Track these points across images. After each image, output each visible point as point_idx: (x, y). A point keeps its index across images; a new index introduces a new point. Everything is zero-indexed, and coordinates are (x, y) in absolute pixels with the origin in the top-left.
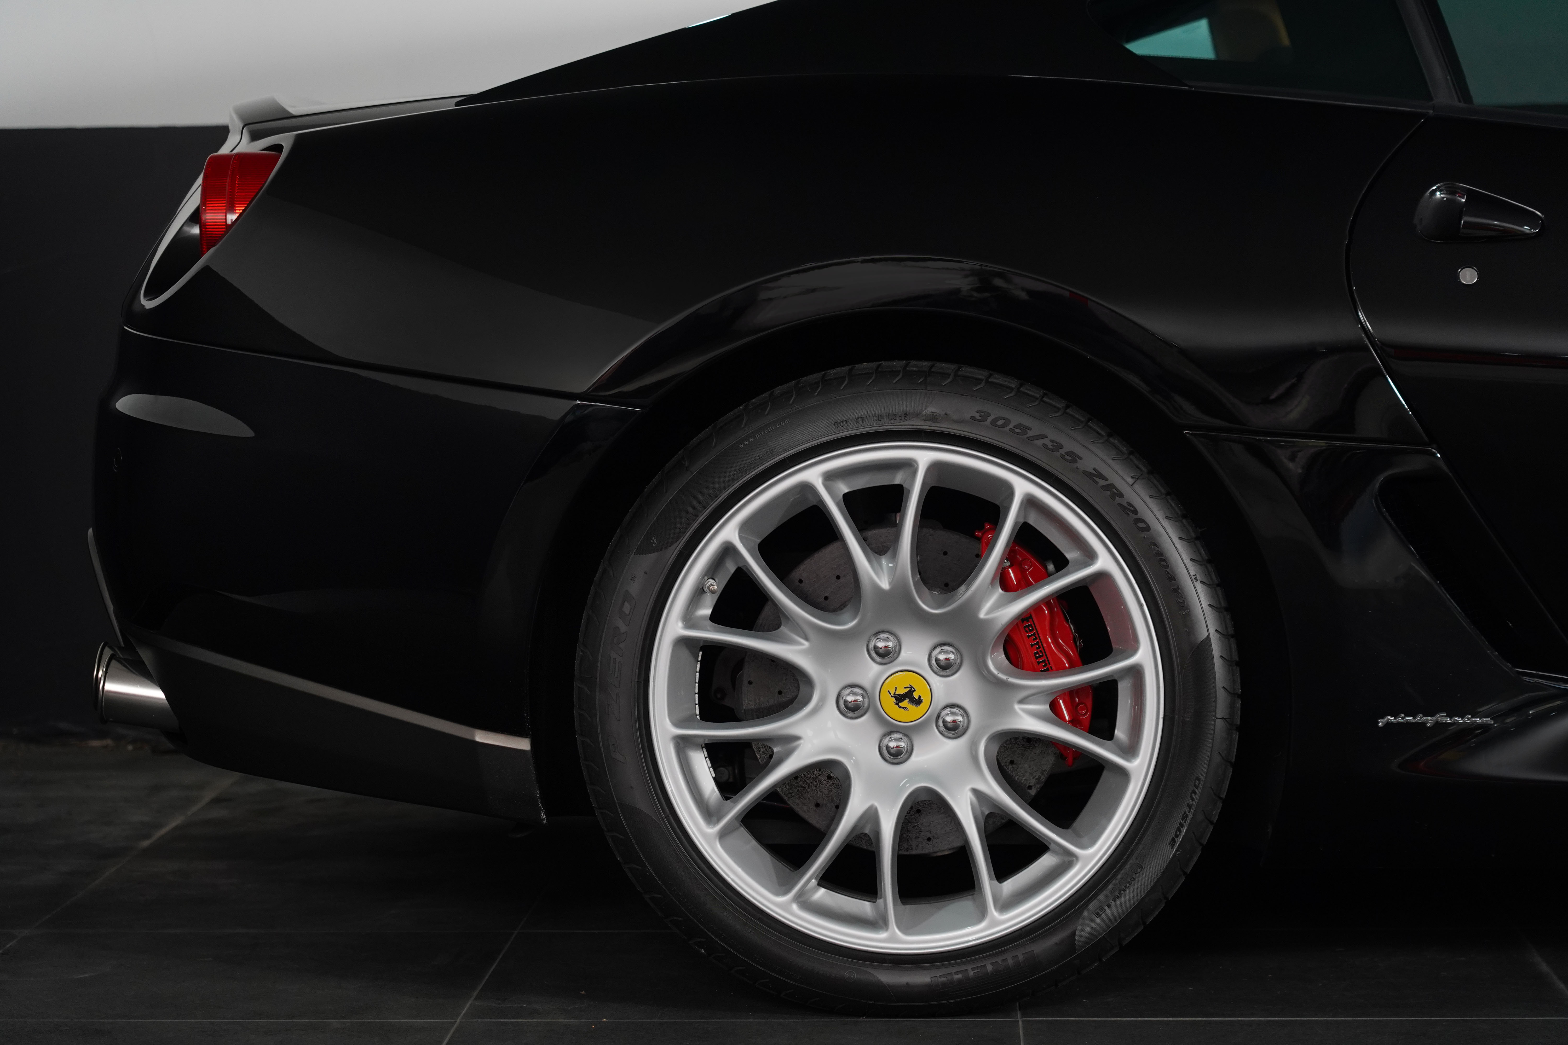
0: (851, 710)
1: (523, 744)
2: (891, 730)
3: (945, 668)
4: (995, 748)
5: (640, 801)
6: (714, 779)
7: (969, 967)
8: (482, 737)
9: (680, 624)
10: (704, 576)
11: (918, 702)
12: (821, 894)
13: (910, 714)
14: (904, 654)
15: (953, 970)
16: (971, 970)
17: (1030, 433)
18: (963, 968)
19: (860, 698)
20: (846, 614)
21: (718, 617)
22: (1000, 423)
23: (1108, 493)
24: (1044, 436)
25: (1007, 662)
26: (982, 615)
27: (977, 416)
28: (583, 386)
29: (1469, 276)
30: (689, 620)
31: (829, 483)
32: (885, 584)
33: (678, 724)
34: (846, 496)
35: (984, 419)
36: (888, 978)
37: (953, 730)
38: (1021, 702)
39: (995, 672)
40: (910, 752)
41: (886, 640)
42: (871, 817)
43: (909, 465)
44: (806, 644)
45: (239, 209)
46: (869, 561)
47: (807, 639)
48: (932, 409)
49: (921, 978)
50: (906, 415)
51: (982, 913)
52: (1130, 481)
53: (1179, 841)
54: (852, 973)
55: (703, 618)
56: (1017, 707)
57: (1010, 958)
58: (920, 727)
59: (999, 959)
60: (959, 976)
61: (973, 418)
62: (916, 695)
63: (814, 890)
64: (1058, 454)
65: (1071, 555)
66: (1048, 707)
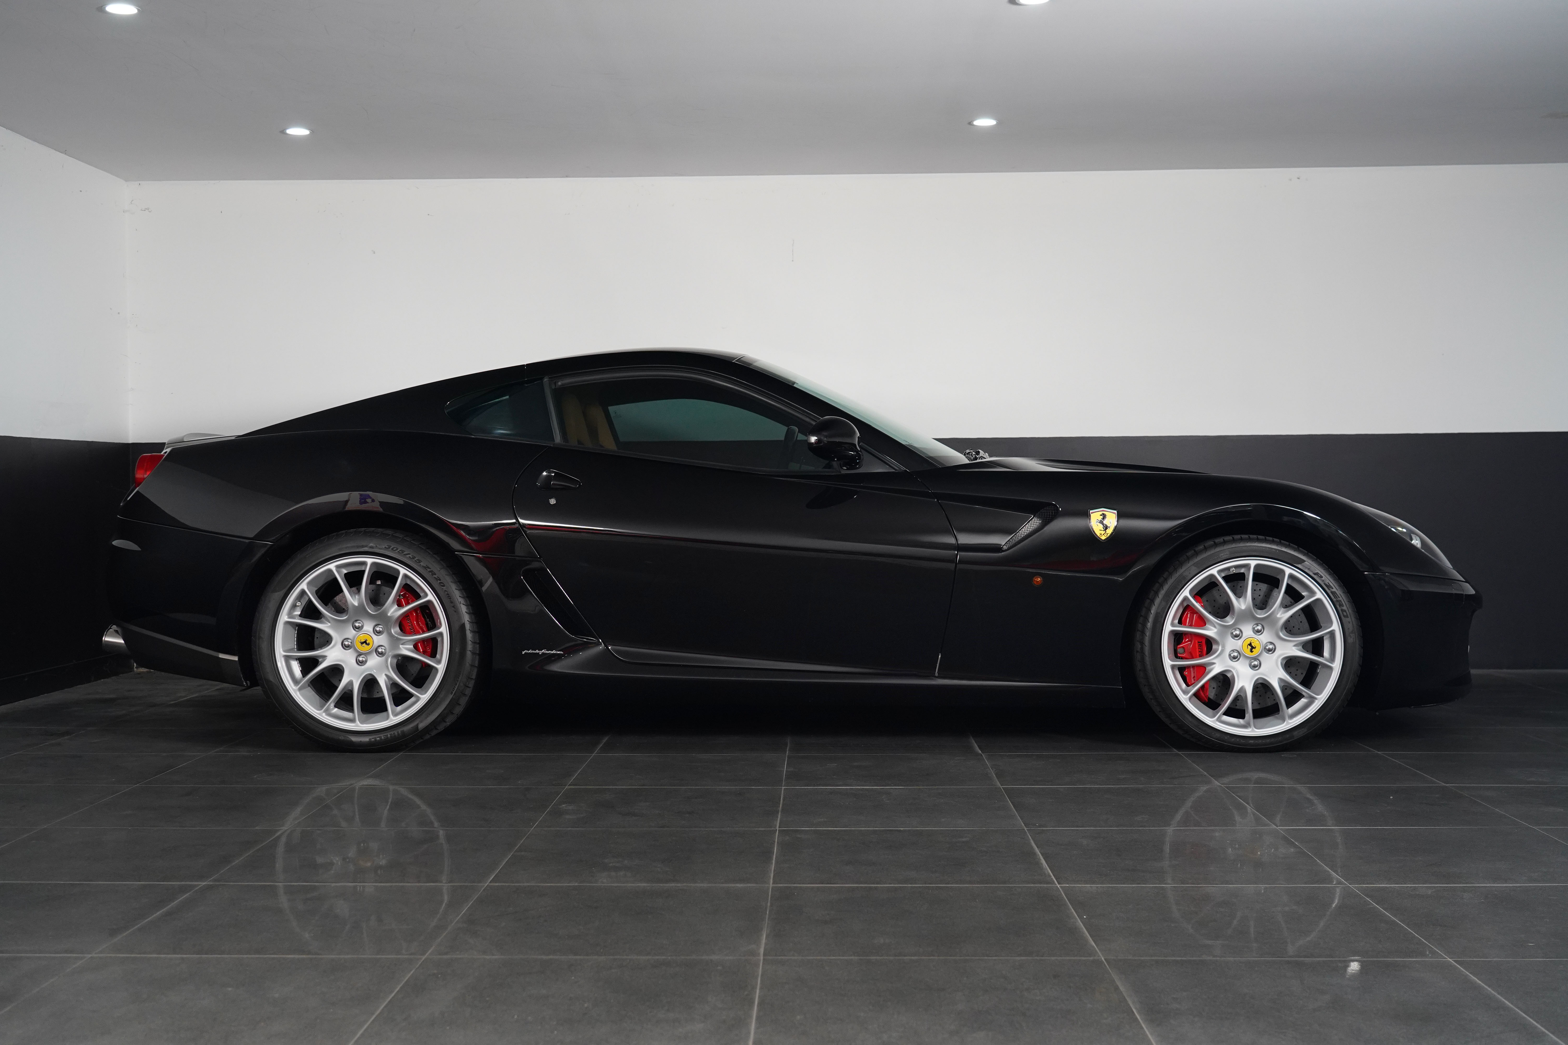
0: (345, 647)
1: (236, 658)
2: (360, 655)
3: (378, 633)
4: (395, 661)
5: (271, 678)
6: (301, 671)
7: (382, 735)
8: (222, 656)
9: (287, 617)
10: (296, 600)
11: (368, 644)
12: (336, 710)
13: (365, 649)
14: (365, 628)
15: (376, 736)
16: (383, 736)
17: (405, 553)
18: (379, 736)
19: (350, 643)
20: (344, 614)
21: (303, 615)
22: (395, 549)
23: (430, 573)
24: (409, 554)
25: (400, 631)
26: (389, 615)
27: (387, 547)
28: (252, 536)
29: (553, 501)
30: (290, 615)
31: (339, 569)
32: (356, 604)
33: (285, 651)
34: (345, 574)
35: (389, 548)
36: (354, 739)
37: (381, 654)
38: (402, 644)
39: (394, 634)
40: (366, 661)
41: (359, 623)
42: (351, 683)
43: (364, 564)
44: (330, 624)
45: (148, 473)
46: (351, 595)
47: (330, 623)
48: (371, 545)
49: (366, 739)
50: (363, 546)
51: (388, 717)
52: (439, 569)
53: (454, 692)
54: (342, 737)
55: (297, 615)
56: (401, 646)
57: (395, 732)
58: (369, 653)
59: (392, 733)
60: (379, 739)
61: (385, 547)
62: (368, 642)
63: (333, 709)
64: (414, 560)
65: (422, 594)
66: (412, 646)
